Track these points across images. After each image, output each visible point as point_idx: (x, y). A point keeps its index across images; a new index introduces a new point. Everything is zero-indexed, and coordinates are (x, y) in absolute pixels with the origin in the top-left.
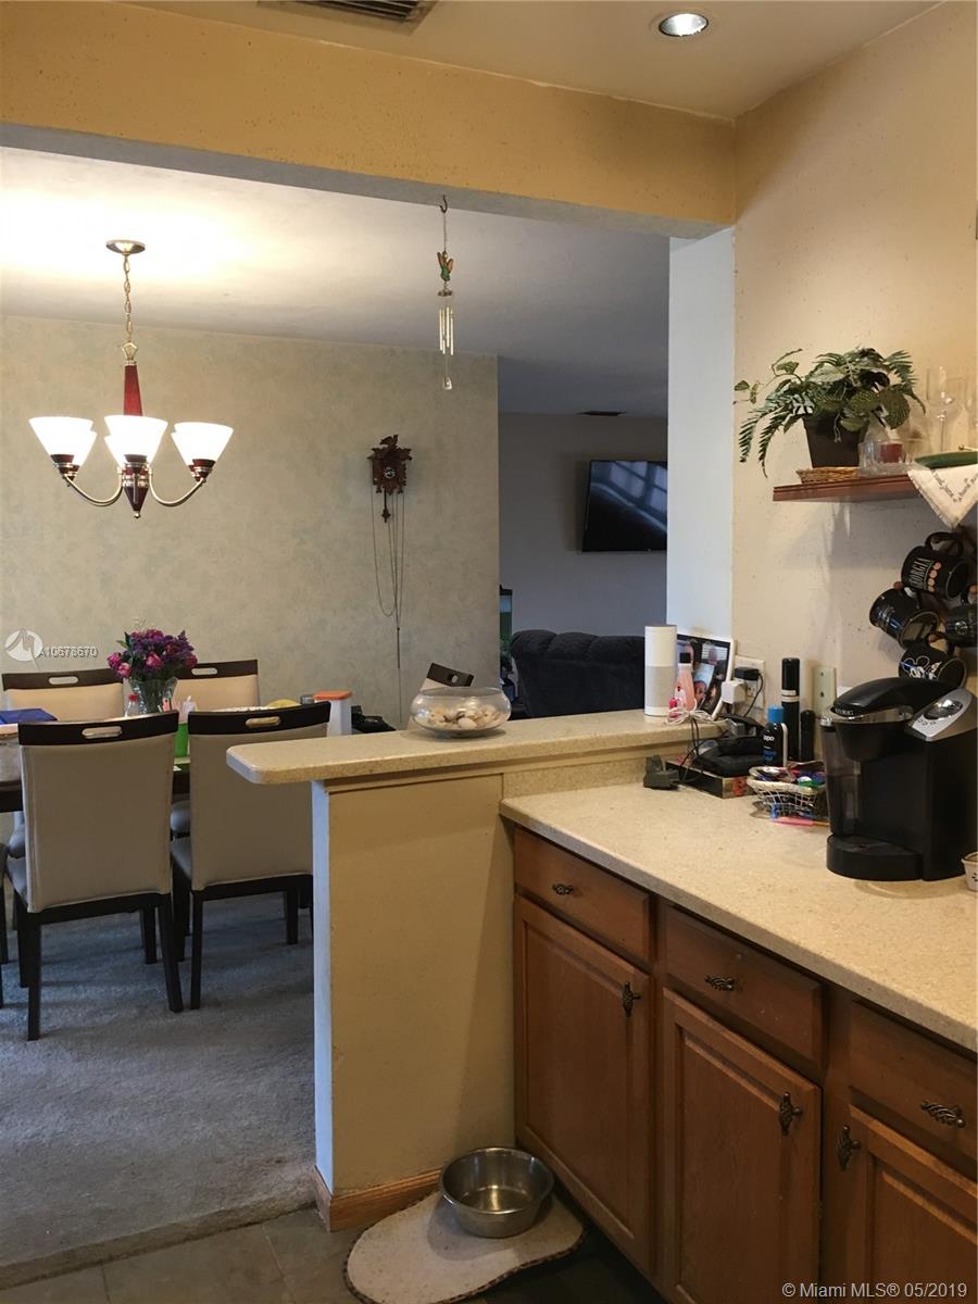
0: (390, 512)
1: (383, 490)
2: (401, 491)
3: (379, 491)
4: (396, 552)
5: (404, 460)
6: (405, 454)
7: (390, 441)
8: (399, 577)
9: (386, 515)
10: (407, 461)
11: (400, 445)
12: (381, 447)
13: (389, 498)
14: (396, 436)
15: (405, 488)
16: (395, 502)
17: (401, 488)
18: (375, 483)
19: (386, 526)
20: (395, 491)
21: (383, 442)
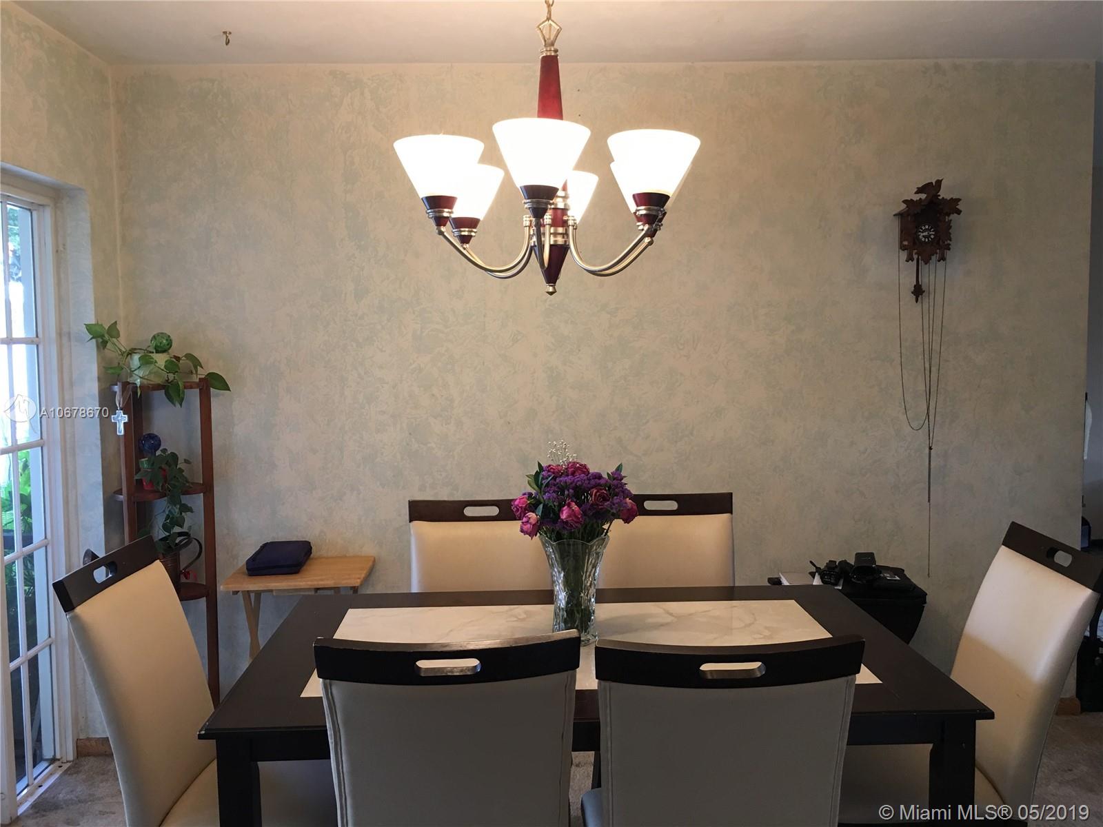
0: (924, 288)
1: (915, 257)
2: (943, 258)
3: (910, 259)
4: (931, 343)
5: (949, 215)
6: (953, 206)
7: (931, 189)
8: (934, 375)
9: (918, 291)
10: (954, 217)
11: (944, 194)
12: (916, 198)
13: (924, 268)
14: (939, 182)
15: (948, 254)
16: (933, 274)
17: (943, 254)
18: (903, 248)
19: (917, 308)
20: (934, 258)
21: (920, 191)
